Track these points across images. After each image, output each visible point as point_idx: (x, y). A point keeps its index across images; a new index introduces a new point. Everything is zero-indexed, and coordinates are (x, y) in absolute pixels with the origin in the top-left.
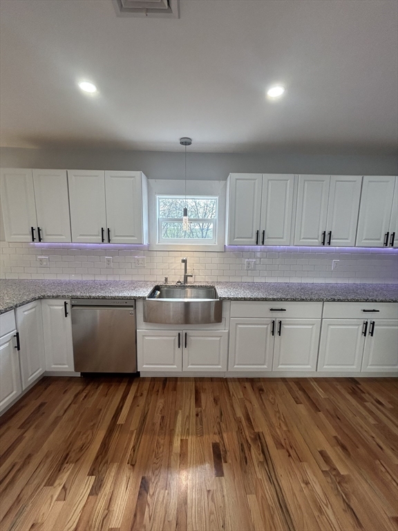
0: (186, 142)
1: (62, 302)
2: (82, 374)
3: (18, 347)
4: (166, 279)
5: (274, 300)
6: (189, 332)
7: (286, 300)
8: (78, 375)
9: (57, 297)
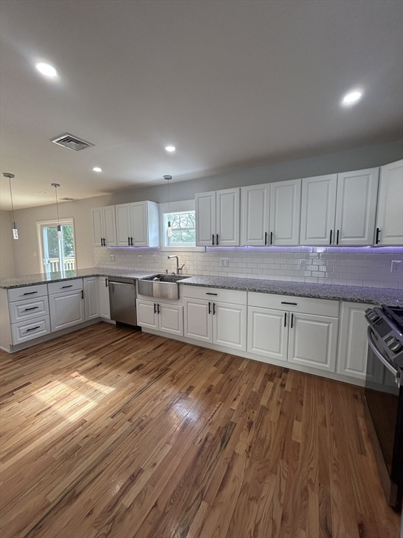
0: (168, 178)
1: (104, 278)
2: (117, 322)
3: (83, 298)
4: (167, 271)
5: (209, 286)
6: (162, 305)
7: (218, 287)
8: (114, 322)
9: (103, 276)
